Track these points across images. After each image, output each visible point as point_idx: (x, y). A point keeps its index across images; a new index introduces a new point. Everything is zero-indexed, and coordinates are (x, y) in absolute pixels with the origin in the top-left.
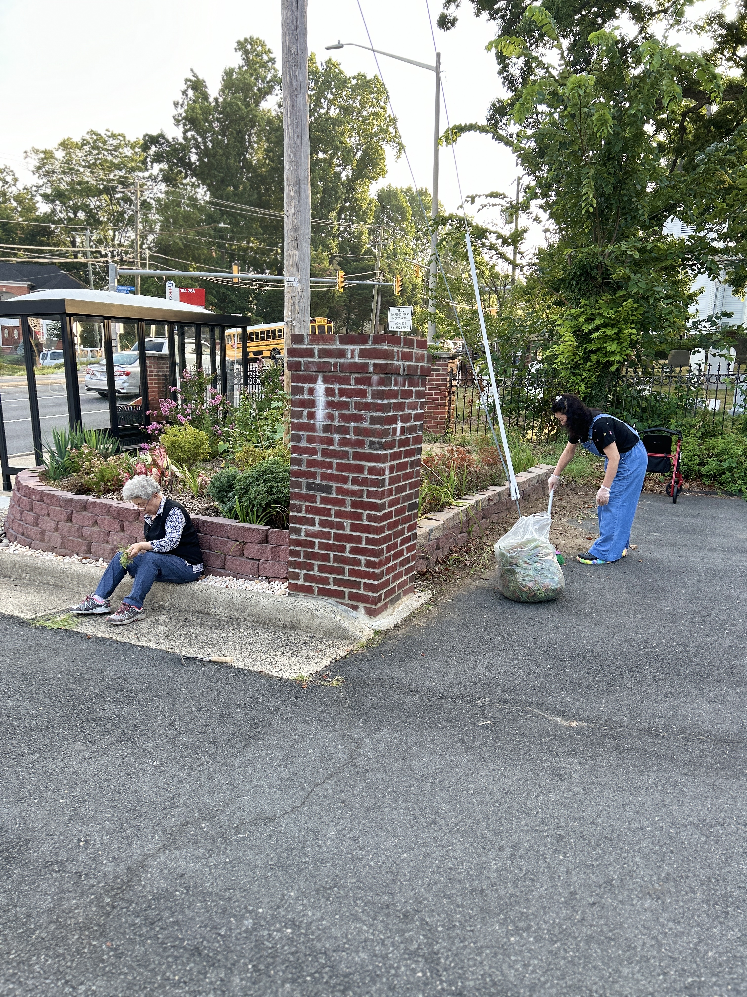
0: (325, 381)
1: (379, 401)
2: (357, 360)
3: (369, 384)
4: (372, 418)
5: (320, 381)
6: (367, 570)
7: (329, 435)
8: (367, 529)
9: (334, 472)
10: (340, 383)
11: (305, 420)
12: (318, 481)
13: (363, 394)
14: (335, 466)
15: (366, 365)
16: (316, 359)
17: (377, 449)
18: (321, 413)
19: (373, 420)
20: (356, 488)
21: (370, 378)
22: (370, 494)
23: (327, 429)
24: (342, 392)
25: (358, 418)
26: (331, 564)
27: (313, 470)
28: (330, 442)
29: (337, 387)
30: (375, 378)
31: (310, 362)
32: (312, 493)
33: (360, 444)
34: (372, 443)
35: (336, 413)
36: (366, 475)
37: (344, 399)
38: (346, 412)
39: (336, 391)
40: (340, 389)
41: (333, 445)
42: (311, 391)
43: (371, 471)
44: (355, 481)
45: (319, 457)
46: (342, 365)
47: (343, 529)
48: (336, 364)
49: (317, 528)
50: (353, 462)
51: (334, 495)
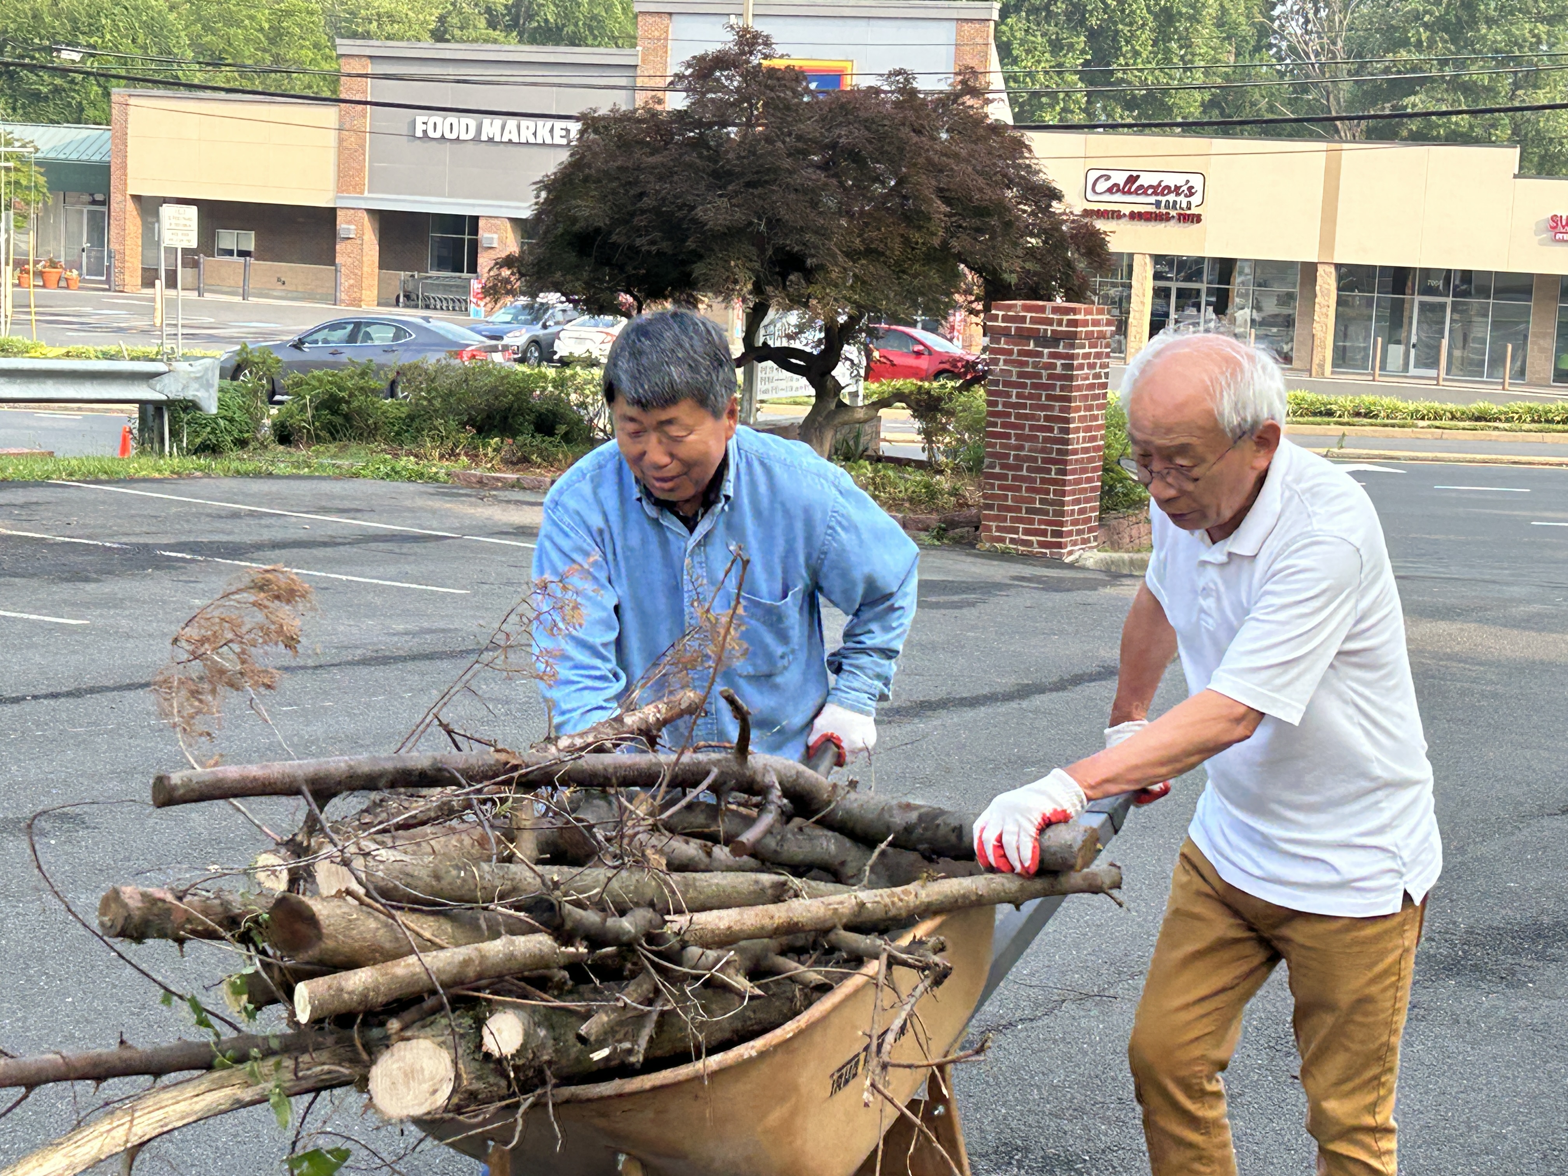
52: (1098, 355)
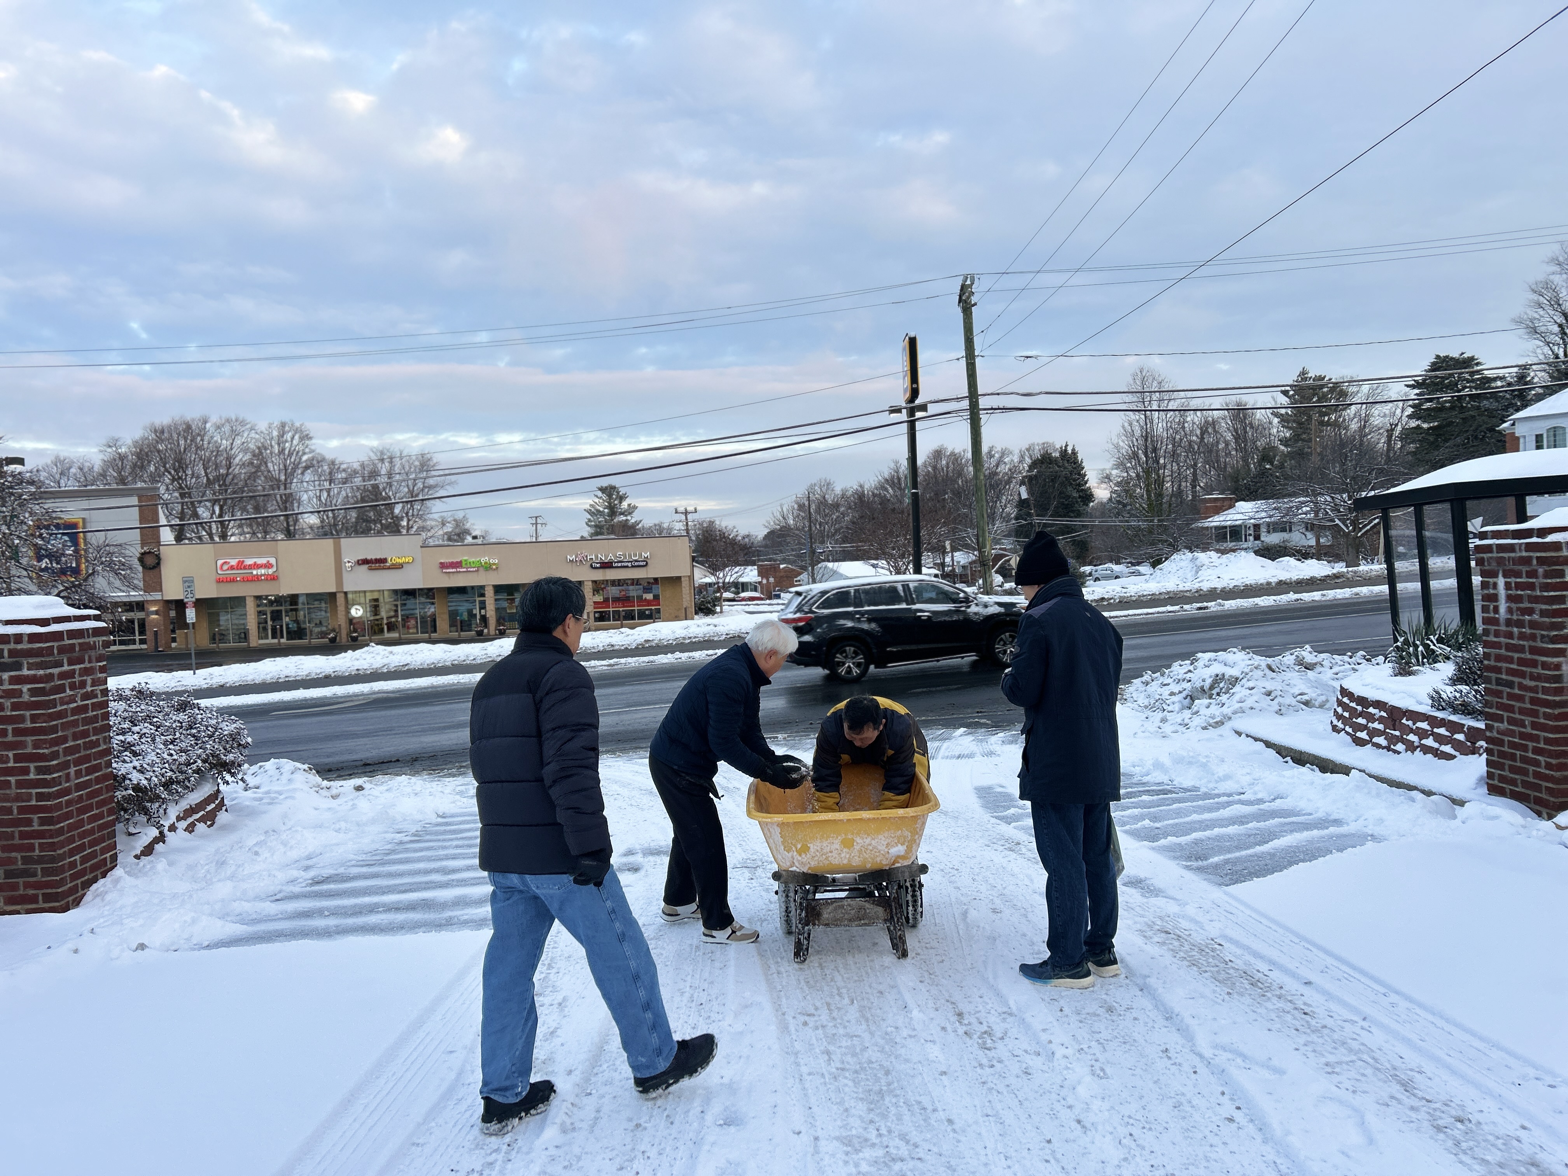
0: (1504, 576)
1: (1546, 594)
2: (1524, 554)
3: (1537, 578)
4: (1541, 610)
5: (1500, 575)
6: (1547, 772)
7: (1509, 629)
8: (1544, 728)
9: (1514, 666)
10: (1516, 577)
11: (1492, 615)
12: (1504, 677)
13: (1531, 587)
14: (1516, 660)
15: (1530, 558)
16: (1495, 555)
17: (1547, 643)
18: (1503, 609)
19: (1543, 613)
20: (1533, 684)
21: (1536, 571)
22: (1545, 691)
23: (1509, 622)
24: (1518, 586)
25: (1530, 611)
26: (1518, 764)
27: (1499, 664)
28: (1510, 635)
29: (1512, 580)
30: (1541, 571)
31: (1491, 558)
32: (1500, 688)
33: (1533, 637)
34: (1543, 636)
35: (1514, 606)
36: (1540, 670)
37: (1519, 592)
38: (1521, 605)
39: (1513, 585)
40: (1516, 583)
41: (1512, 639)
42: (1495, 585)
43: (1545, 666)
44: (1532, 678)
45: (1503, 652)
46: (1513, 559)
47: (1524, 726)
48: (1509, 557)
49: (1504, 726)
50: (1529, 656)
51: (1516, 691)
52: (86, 672)
